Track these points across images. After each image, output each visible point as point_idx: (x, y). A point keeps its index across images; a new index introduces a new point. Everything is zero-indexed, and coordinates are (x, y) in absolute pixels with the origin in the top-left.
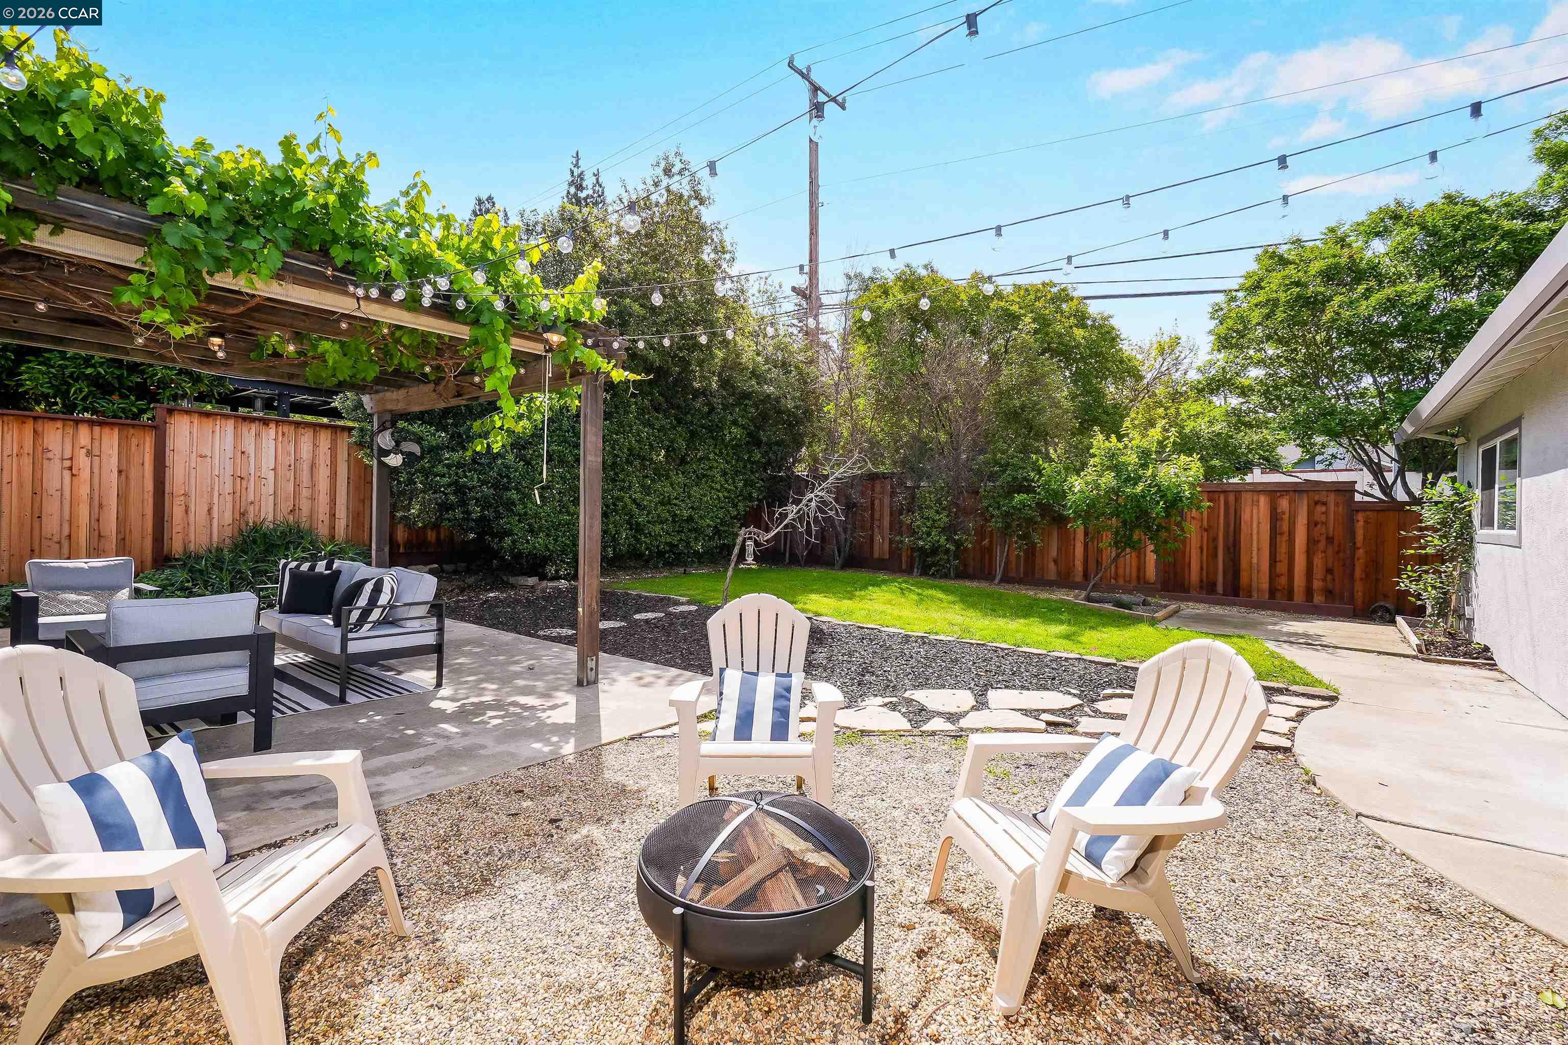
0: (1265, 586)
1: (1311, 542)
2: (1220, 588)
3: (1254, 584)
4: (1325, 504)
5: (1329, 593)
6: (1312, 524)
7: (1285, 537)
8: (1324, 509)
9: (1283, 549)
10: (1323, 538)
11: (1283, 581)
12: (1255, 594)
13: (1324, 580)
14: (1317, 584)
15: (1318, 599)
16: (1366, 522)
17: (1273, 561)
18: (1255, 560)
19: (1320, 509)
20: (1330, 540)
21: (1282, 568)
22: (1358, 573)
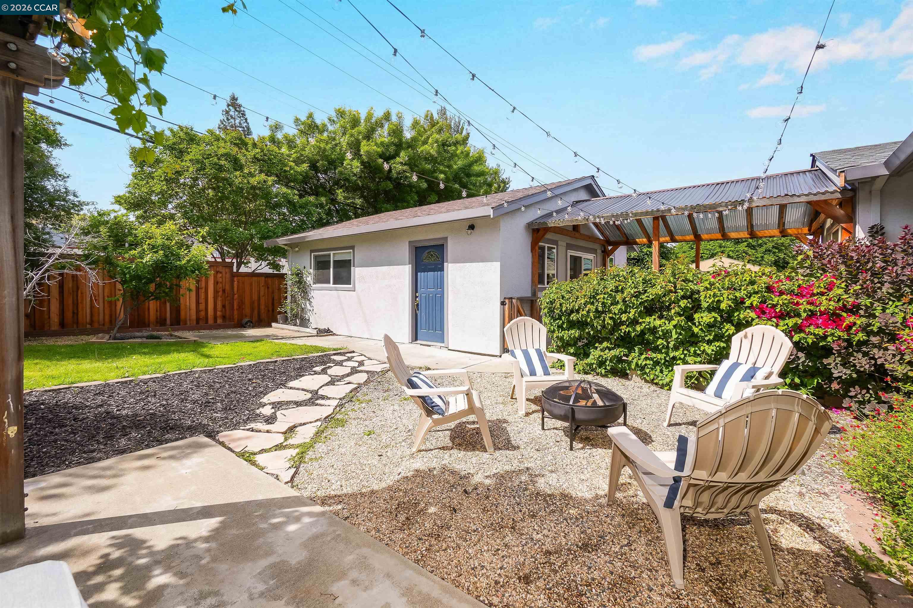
0: (194, 317)
1: (216, 292)
2: (168, 322)
3: (188, 318)
4: (221, 273)
5: (224, 317)
6: (216, 283)
7: (203, 290)
8: (221, 275)
9: (202, 296)
10: (221, 290)
11: (203, 314)
12: (188, 323)
13: (221, 311)
14: (219, 313)
15: (219, 321)
16: (238, 282)
17: (198, 303)
18: (188, 304)
19: (220, 275)
20: (224, 291)
21: (202, 307)
22: (235, 307)
